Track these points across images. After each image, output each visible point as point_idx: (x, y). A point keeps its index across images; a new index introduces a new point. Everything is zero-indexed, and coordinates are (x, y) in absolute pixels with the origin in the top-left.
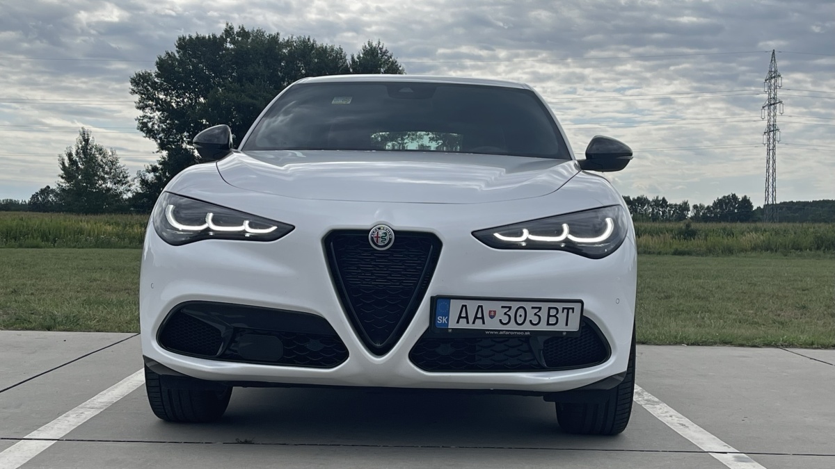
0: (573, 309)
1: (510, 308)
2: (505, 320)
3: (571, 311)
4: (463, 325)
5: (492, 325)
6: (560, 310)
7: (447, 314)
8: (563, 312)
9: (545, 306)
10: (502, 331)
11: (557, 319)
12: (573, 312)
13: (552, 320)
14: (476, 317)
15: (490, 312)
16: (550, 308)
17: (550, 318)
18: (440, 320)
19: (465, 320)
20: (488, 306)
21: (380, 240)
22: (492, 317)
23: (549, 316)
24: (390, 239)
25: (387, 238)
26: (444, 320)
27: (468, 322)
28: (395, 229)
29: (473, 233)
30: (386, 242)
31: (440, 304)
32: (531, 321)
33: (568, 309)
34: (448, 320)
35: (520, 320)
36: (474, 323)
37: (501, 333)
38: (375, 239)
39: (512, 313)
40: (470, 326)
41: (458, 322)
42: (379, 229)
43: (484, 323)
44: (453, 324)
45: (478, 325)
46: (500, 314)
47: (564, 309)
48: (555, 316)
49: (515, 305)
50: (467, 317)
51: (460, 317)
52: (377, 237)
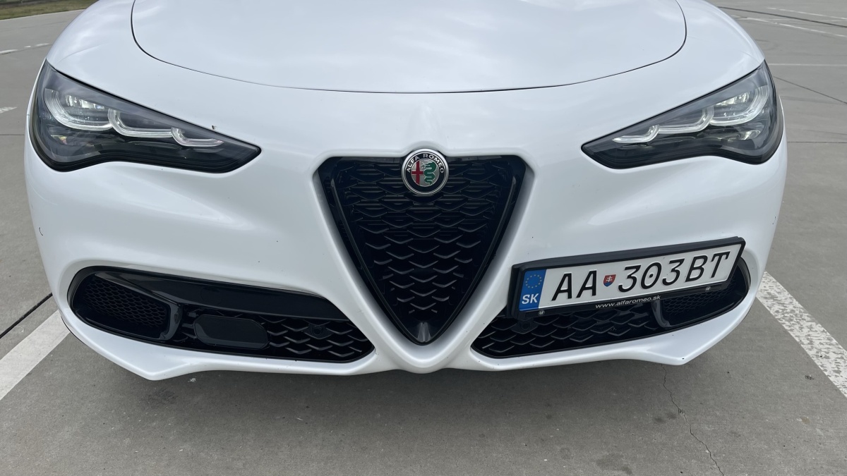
0: (728, 254)
1: (638, 268)
2: (626, 285)
3: (724, 257)
4: (563, 300)
5: (606, 295)
6: (710, 258)
7: (538, 290)
8: (712, 260)
9: (689, 257)
10: (620, 300)
11: (702, 270)
12: (727, 258)
13: (695, 274)
14: (584, 288)
15: (606, 277)
16: (695, 259)
17: (693, 271)
18: (526, 299)
19: (566, 294)
20: (602, 270)
21: (423, 177)
22: (607, 284)
23: (692, 268)
24: (442, 176)
25: (436, 173)
26: (533, 298)
27: (570, 297)
29: (584, 147)
30: (434, 181)
31: (529, 277)
32: (664, 281)
33: (720, 255)
34: (538, 298)
35: (650, 281)
36: (579, 296)
38: (414, 177)
39: (639, 276)
40: (574, 301)
41: (554, 298)
42: (421, 156)
43: (594, 294)
44: (546, 303)
45: (587, 298)
46: (621, 278)
47: (714, 256)
48: (700, 267)
49: (646, 264)
50: (569, 290)
51: (559, 291)
52: (418, 172)
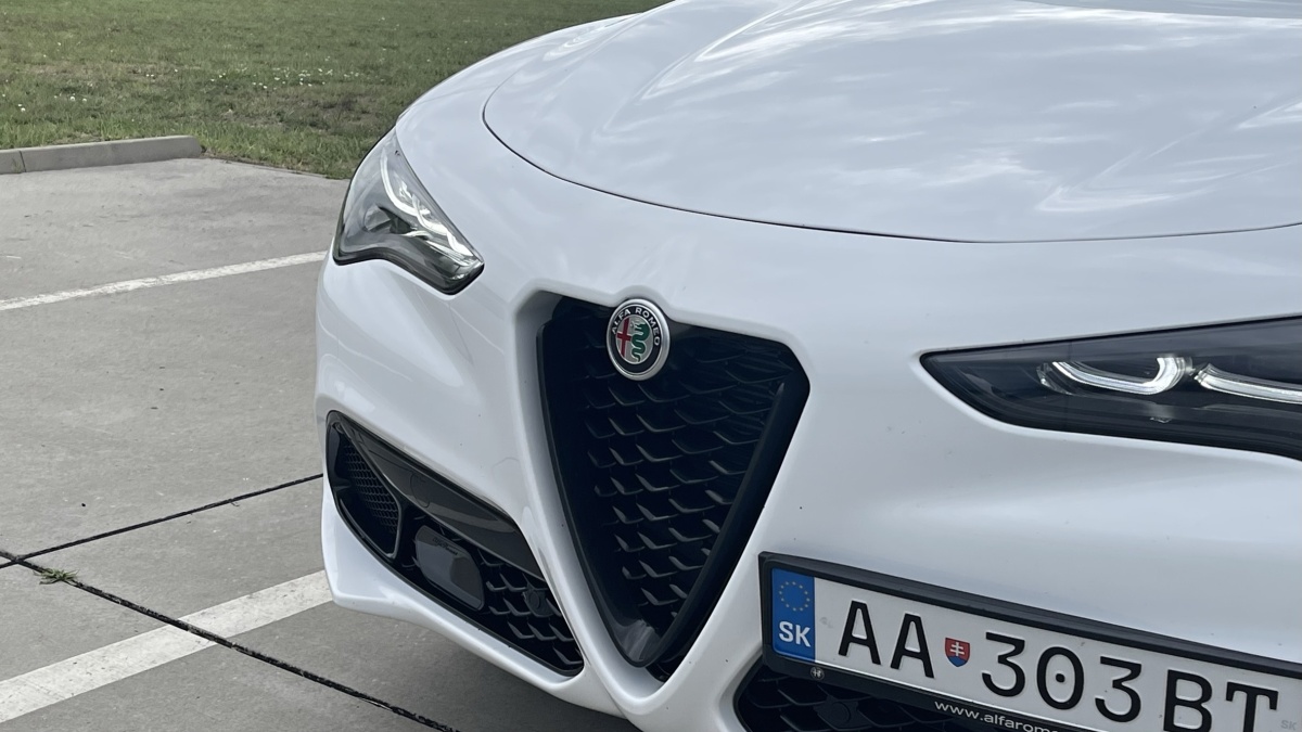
0: (1273, 697)
1: (1019, 646)
3: (1262, 702)
4: (857, 662)
5: (956, 684)
6: (1219, 691)
7: (807, 619)
8: (1229, 697)
9: (1156, 667)
10: (993, 712)
11: (1207, 717)
12: (1273, 706)
13: (1188, 718)
14: (902, 650)
15: (949, 642)
16: (1173, 677)
17: (1178, 709)
18: (789, 632)
19: (866, 650)
20: (940, 624)
21: (630, 346)
22: (955, 660)
23: (1172, 701)
24: (657, 350)
25: (648, 344)
26: (801, 635)
27: (876, 659)
28: (676, 317)
29: (927, 360)
30: (641, 358)
31: (784, 584)
32: (1100, 704)
33: (1252, 693)
34: (811, 636)
35: (1061, 693)
36: (895, 664)
37: (989, 719)
38: (618, 344)
39: (1028, 662)
40: (884, 673)
41: (843, 651)
42: (633, 310)
43: (929, 673)
44: (827, 654)
45: (910, 675)
46: (985, 657)
47: (1232, 689)
48: (1196, 705)
49: (1038, 641)
50: (870, 642)
51: (849, 637)
52: (624, 336)
